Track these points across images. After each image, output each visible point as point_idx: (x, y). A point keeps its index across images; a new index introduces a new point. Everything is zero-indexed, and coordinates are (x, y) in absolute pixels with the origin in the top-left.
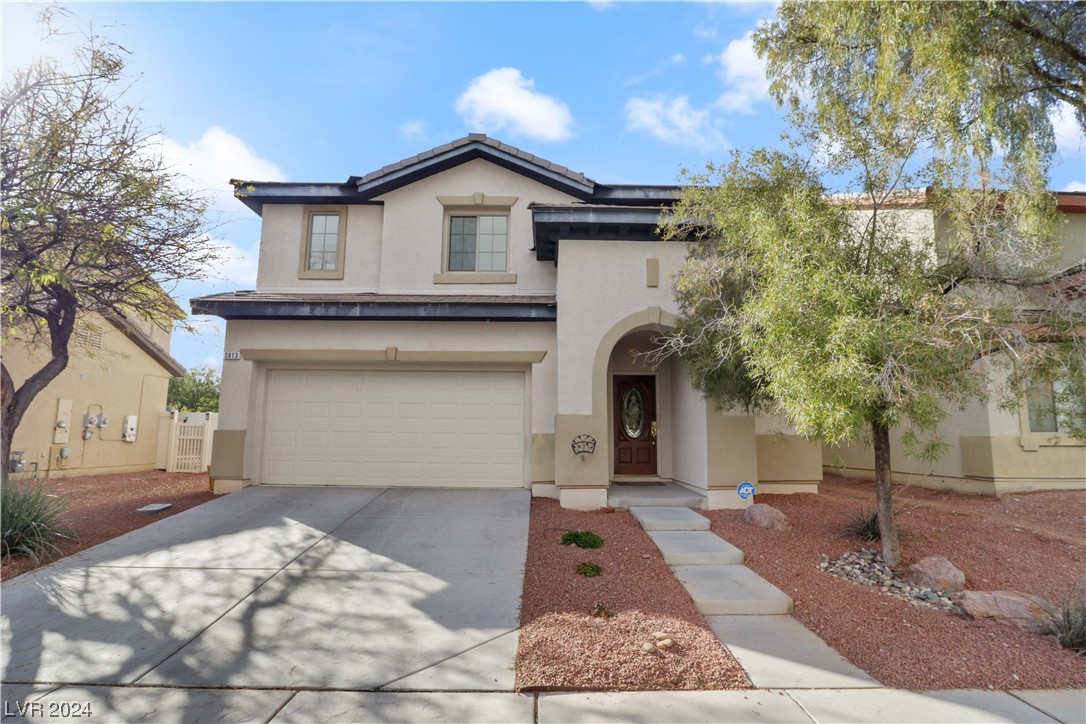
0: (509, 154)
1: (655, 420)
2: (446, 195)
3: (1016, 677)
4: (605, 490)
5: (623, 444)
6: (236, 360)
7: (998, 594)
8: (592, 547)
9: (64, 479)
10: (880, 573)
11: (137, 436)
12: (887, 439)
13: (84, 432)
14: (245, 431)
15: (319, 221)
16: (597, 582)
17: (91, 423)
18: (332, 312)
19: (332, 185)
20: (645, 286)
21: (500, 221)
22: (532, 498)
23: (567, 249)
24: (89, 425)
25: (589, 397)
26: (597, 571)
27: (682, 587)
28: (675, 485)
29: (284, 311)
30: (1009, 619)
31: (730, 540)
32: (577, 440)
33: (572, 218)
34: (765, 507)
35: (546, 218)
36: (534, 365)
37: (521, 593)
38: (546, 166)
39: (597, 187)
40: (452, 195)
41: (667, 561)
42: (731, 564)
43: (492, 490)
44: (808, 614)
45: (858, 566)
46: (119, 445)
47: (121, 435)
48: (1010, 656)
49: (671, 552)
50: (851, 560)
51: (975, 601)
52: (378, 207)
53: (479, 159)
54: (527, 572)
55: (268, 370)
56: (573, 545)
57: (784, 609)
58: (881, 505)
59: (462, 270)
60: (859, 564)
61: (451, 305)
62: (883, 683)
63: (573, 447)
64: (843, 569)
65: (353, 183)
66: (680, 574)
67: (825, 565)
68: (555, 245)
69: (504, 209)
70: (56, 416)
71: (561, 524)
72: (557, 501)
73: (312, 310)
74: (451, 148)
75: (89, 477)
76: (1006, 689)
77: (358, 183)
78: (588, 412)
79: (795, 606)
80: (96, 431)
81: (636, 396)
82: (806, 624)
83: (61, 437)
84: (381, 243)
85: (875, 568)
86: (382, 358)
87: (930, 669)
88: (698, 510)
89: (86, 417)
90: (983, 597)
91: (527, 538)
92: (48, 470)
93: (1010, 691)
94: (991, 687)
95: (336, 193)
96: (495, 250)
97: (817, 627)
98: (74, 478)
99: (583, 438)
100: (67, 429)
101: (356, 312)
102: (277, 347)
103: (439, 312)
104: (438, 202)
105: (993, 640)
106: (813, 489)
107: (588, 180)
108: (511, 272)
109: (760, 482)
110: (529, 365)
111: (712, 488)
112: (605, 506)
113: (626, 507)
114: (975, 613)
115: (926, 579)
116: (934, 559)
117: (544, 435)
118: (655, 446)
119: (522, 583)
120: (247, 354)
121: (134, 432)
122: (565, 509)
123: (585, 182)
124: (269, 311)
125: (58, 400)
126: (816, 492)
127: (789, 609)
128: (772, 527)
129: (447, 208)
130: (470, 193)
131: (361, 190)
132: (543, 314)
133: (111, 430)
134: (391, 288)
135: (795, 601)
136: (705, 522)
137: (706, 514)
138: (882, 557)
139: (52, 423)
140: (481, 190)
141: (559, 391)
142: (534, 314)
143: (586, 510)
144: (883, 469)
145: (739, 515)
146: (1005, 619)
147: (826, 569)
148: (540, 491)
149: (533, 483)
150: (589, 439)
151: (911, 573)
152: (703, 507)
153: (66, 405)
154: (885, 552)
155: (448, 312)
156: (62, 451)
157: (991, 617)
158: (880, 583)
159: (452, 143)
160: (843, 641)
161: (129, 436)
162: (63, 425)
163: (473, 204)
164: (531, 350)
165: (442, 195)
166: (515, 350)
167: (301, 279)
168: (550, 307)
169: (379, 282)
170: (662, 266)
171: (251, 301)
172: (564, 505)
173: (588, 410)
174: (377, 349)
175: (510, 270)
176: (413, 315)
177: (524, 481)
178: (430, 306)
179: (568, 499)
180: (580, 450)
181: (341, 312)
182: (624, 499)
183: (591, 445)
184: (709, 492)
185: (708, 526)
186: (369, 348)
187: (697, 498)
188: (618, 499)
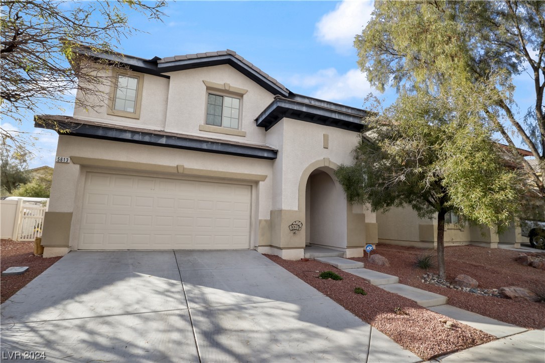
0: (248, 66)
2: (209, 81)
4: (303, 250)
6: (67, 163)
7: (515, 288)
8: (340, 279)
14: (72, 213)
15: (123, 80)
16: (374, 297)
18: (147, 139)
19: (139, 59)
20: (323, 147)
21: (236, 102)
22: (263, 255)
23: (288, 123)
25: (297, 201)
27: (400, 296)
29: (111, 134)
32: (294, 223)
33: (296, 107)
35: (283, 105)
36: (260, 182)
38: (266, 77)
39: (291, 95)
40: (211, 81)
41: (372, 284)
42: (394, 283)
44: (456, 303)
49: (373, 280)
50: (431, 278)
51: (508, 291)
52: (166, 79)
53: (228, 65)
55: (87, 172)
57: (445, 303)
59: (214, 125)
61: (222, 144)
63: (289, 227)
64: (432, 282)
65: (155, 61)
67: (423, 281)
69: (238, 95)
74: (216, 55)
77: (158, 62)
78: (296, 209)
79: (448, 300)
84: (167, 101)
90: (510, 289)
91: (297, 277)
95: (141, 64)
96: (232, 117)
99: (297, 222)
101: (164, 141)
102: (100, 158)
103: (215, 148)
104: (203, 84)
107: (287, 89)
108: (243, 130)
110: (257, 183)
111: (348, 247)
112: (303, 257)
113: (313, 258)
114: (511, 296)
116: (462, 276)
117: (264, 220)
119: (334, 302)
120: (74, 160)
122: (285, 260)
123: (285, 90)
124: (100, 133)
129: (208, 88)
130: (222, 83)
131: (159, 66)
132: (270, 155)
134: (172, 128)
136: (360, 264)
138: (439, 276)
140: (228, 82)
141: (283, 197)
142: (266, 155)
143: (294, 260)
147: (426, 283)
149: (259, 246)
151: (456, 282)
152: (344, 256)
155: (219, 148)
157: (518, 297)
159: (217, 52)
160: (487, 313)
163: (224, 88)
164: (259, 174)
165: (206, 80)
166: (251, 173)
167: (108, 114)
168: (275, 152)
169: (165, 125)
170: (329, 138)
171: (86, 125)
172: (284, 258)
173: (296, 208)
174: (171, 165)
175: (241, 129)
176: (199, 147)
177: (250, 245)
178: (210, 143)
179: (286, 255)
180: (295, 228)
181: (153, 140)
182: (311, 253)
183: (301, 226)
184: (347, 249)
185: (363, 266)
186: (165, 164)
187: (342, 253)
188: (309, 254)
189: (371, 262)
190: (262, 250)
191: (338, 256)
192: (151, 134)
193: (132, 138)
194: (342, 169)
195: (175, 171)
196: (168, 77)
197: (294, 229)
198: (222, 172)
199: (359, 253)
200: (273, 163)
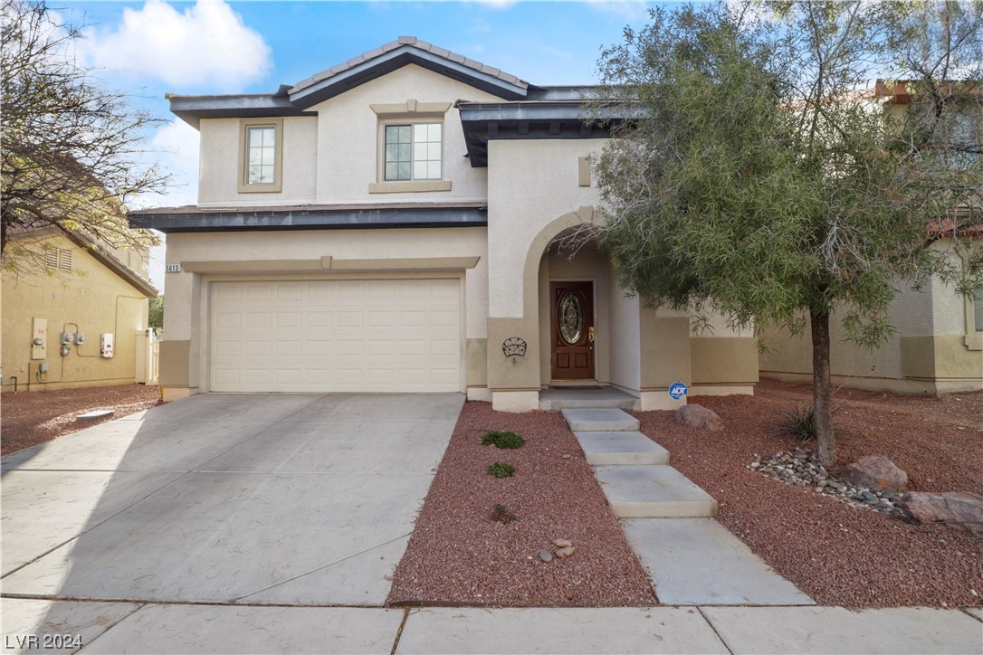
0: (442, 57)
1: (592, 326)
2: (380, 103)
3: (974, 593)
4: (537, 393)
5: (561, 350)
6: (177, 272)
7: (951, 496)
8: (511, 448)
9: (44, 392)
10: (814, 473)
11: (114, 352)
12: (827, 333)
13: (62, 348)
14: (189, 341)
15: (256, 135)
16: (506, 483)
17: (67, 340)
18: (265, 221)
19: (265, 96)
20: (578, 184)
21: (434, 129)
22: (467, 401)
23: (498, 150)
24: (65, 343)
25: (520, 300)
26: (510, 472)
27: (599, 488)
28: (612, 389)
29: (218, 222)
30: (962, 524)
31: (658, 441)
32: (508, 343)
33: (500, 115)
34: (698, 408)
35: (473, 116)
36: (467, 270)
37: (425, 494)
38: (478, 68)
39: (533, 90)
40: (385, 103)
41: (589, 461)
42: (656, 464)
43: (429, 394)
44: (733, 517)
45: (791, 466)
46: (98, 361)
47: (99, 352)
48: (967, 567)
49: (594, 453)
50: (783, 459)
51: (922, 503)
52: (312, 118)
53: (411, 65)
54: (440, 472)
55: (211, 282)
56: (493, 445)
58: (818, 403)
59: (398, 180)
60: (793, 463)
61: (383, 211)
62: (815, 599)
63: (504, 350)
64: (775, 469)
65: (283, 94)
66: (600, 475)
67: (755, 464)
68: (485, 146)
69: (438, 116)
70: (33, 335)
71: (488, 426)
72: (489, 404)
73: (246, 220)
74: (381, 52)
75: (70, 390)
76: (963, 609)
77: (290, 92)
78: (521, 315)
79: (720, 508)
80: (73, 347)
81: (574, 302)
82: (730, 528)
83: (39, 353)
84: (316, 154)
85: (809, 467)
86: (317, 267)
87: (871, 582)
88: (630, 412)
89: (62, 335)
90: (931, 499)
91: (449, 438)
92: (28, 384)
93: (967, 610)
94: (945, 605)
95: (269, 104)
96: (429, 159)
97: (742, 531)
98: (54, 391)
99: (514, 341)
100: (44, 345)
101: (289, 221)
103: (370, 219)
104: (371, 111)
105: (944, 548)
106: (749, 391)
107: (521, 81)
108: (446, 180)
109: (693, 384)
110: (463, 271)
111: (644, 389)
112: (536, 408)
113: (558, 410)
114: (922, 516)
115: (865, 479)
116: (874, 458)
117: (478, 340)
118: (592, 351)
119: (428, 484)
120: (187, 266)
121: (111, 349)
122: (496, 412)
123: (519, 84)
125: (33, 319)
126: (752, 394)
127: (712, 511)
128: (704, 427)
129: (381, 116)
130: (403, 101)
131: (292, 99)
132: (475, 218)
133: (89, 347)
134: (327, 199)
135: (720, 502)
136: (634, 422)
137: (637, 415)
138: (817, 457)
139: (28, 341)
140: (414, 97)
141: (490, 294)
142: (465, 218)
143: (517, 412)
144: (821, 365)
145: (671, 415)
146: (956, 523)
147: (757, 469)
148: (475, 394)
149: (468, 387)
150: (520, 342)
151: (848, 472)
152: (635, 408)
153: (41, 324)
154: (821, 451)
155: (378, 219)
156: (40, 366)
157: (941, 522)
158: (814, 484)
159: (383, 47)
160: (770, 548)
161: (107, 352)
162: (39, 342)
163: (405, 110)
164: (464, 255)
165: (375, 103)
166: (448, 256)
167: (239, 193)
169: (315, 194)
171: (185, 214)
172: (497, 408)
173: (519, 313)
174: (312, 258)
175: (446, 177)
176: (345, 222)
177: (461, 385)
178: (361, 212)
179: (501, 402)
180: (511, 353)
181: (275, 222)
182: (555, 401)
184: (642, 394)
185: (638, 427)
186: (304, 258)
187: (630, 400)
188: (550, 402)
189: (679, 419)
192: (271, 213)
193: (244, 223)
196: (315, 114)
198: (396, 260)
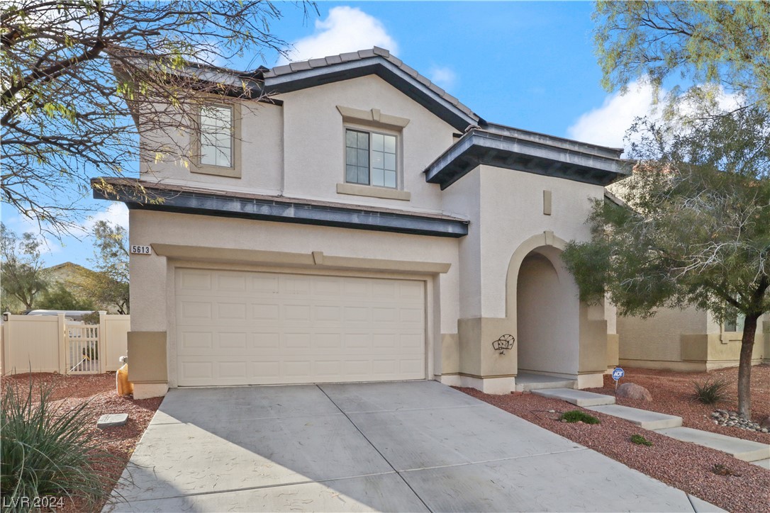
0: (410, 76)
2: (345, 106)
4: (514, 378)
6: (148, 255)
14: (165, 332)
20: (542, 213)
21: (391, 140)
22: (450, 387)
25: (503, 304)
33: (502, 146)
36: (441, 275)
38: (441, 94)
39: (482, 123)
40: (350, 107)
42: (676, 427)
52: (277, 107)
53: (375, 76)
59: (359, 183)
61: (383, 214)
63: (493, 343)
65: (260, 75)
73: (243, 207)
74: (356, 57)
77: (265, 75)
96: (386, 168)
99: (506, 337)
101: (290, 213)
103: (371, 221)
104: (338, 112)
107: (475, 114)
108: (405, 190)
111: (581, 373)
112: (514, 390)
113: (528, 390)
117: (450, 335)
120: (157, 249)
123: (472, 116)
129: (346, 119)
130: (368, 108)
131: (267, 83)
132: (457, 230)
134: (296, 193)
136: (612, 398)
140: (377, 107)
141: (482, 298)
142: (450, 229)
143: (501, 394)
149: (441, 375)
152: (575, 387)
155: (378, 221)
159: (359, 53)
163: (371, 119)
164: (438, 261)
165: (342, 105)
166: (426, 261)
167: (192, 173)
168: (465, 225)
169: (283, 186)
170: (553, 197)
172: (486, 391)
173: (502, 314)
174: (303, 252)
175: (402, 188)
176: (347, 221)
177: (426, 374)
179: (488, 386)
180: (503, 346)
182: (526, 384)
183: (511, 342)
184: (579, 376)
185: (615, 401)
186: (293, 252)
187: (572, 381)
188: (523, 385)
190: (447, 380)
191: (566, 387)
192: (271, 202)
193: (242, 209)
194: (572, 248)
195: (310, 262)
196: (281, 104)
197: (501, 347)
198: (381, 261)
199: (598, 381)
200: (460, 243)
